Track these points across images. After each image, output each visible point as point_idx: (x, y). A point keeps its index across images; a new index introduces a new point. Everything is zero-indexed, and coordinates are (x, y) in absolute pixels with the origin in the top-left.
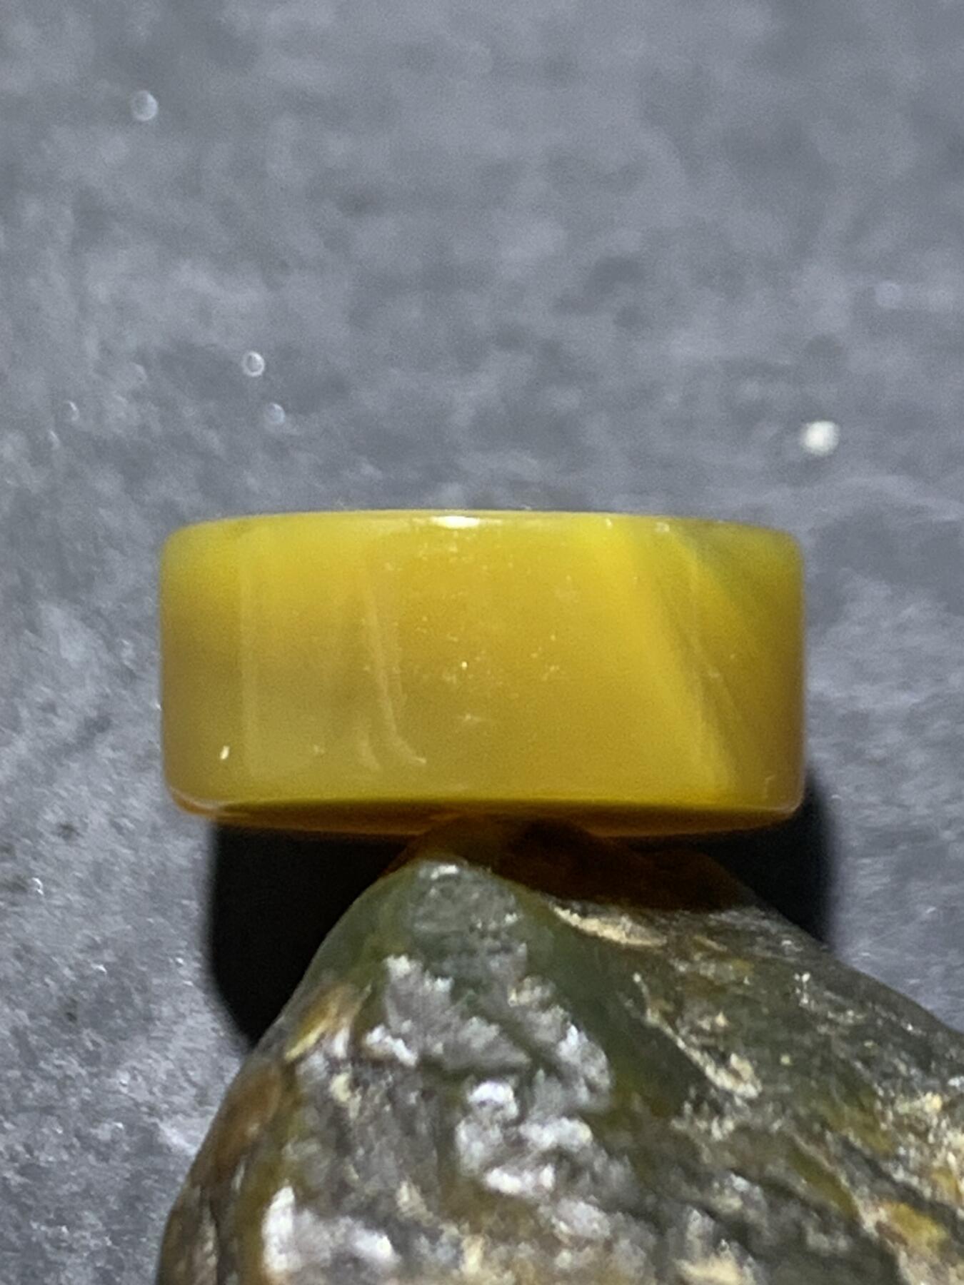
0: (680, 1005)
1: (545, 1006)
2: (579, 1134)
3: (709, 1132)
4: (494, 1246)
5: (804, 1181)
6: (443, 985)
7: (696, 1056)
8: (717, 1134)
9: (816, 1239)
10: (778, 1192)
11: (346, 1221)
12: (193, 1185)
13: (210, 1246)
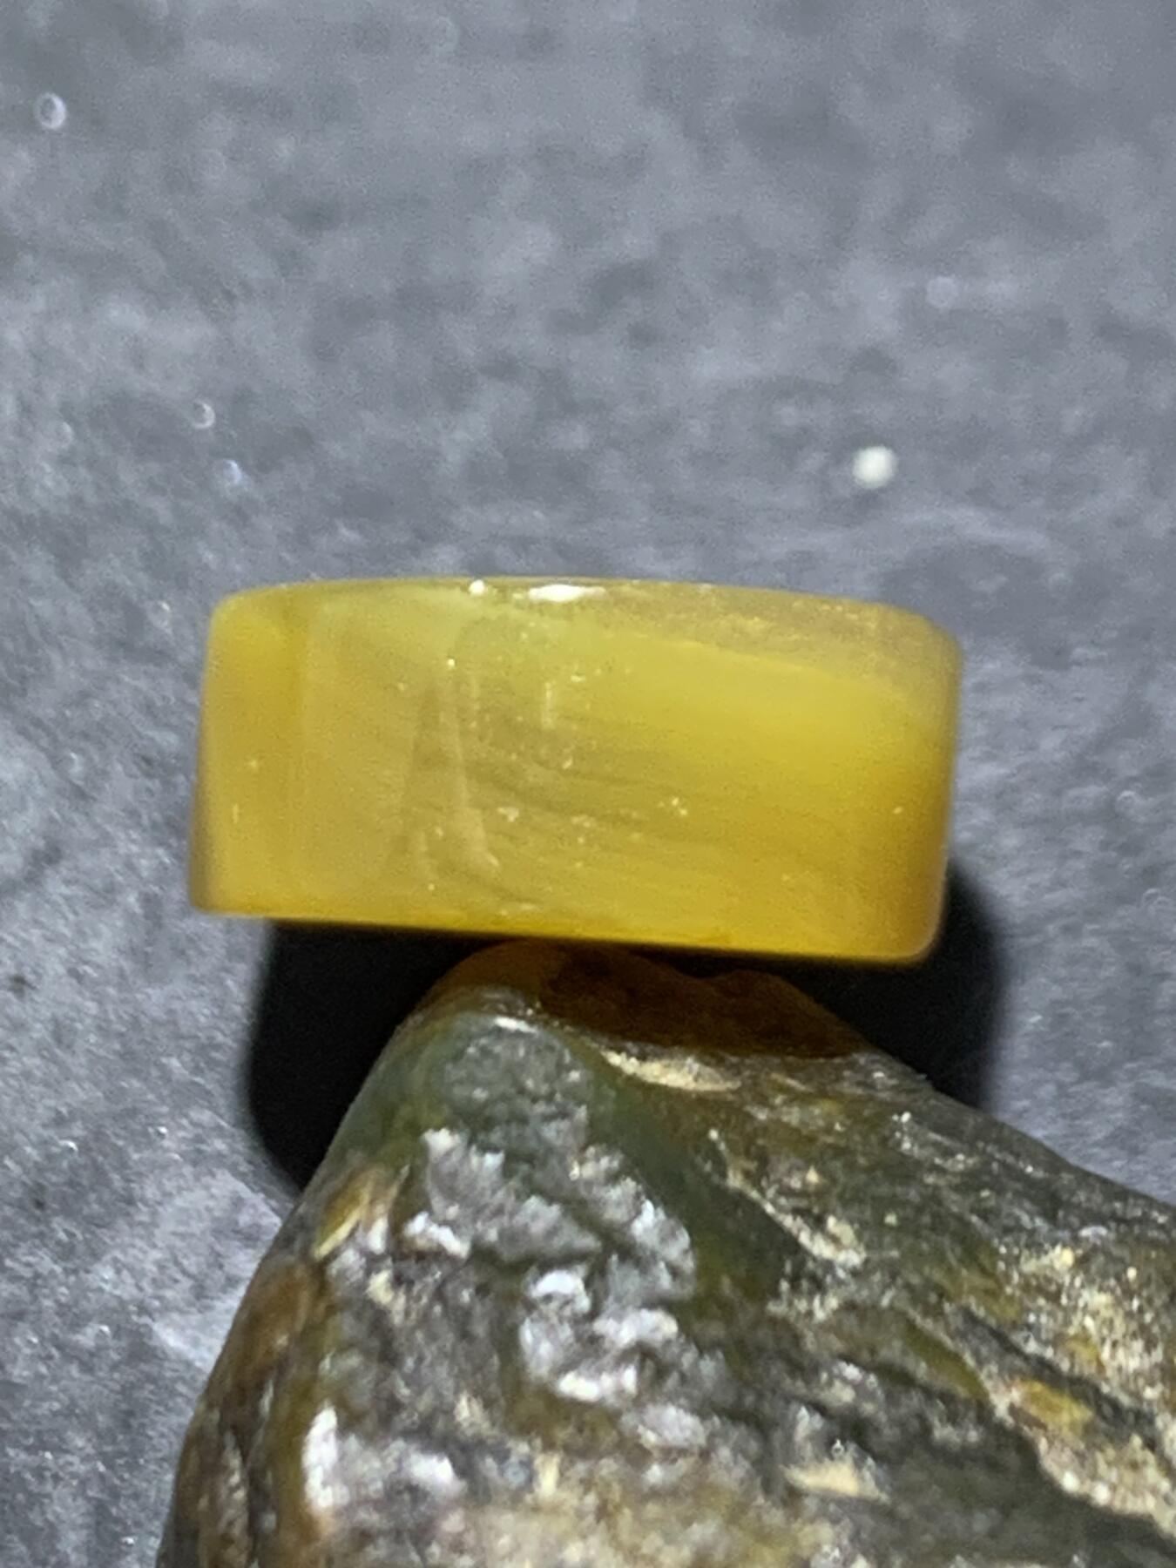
0: (763, 1160)
1: (613, 1178)
2: (663, 1326)
3: (810, 1314)
4: (572, 1463)
5: (923, 1365)
6: (493, 1161)
7: (788, 1222)
8: (820, 1315)
9: (942, 1432)
10: (896, 1378)
11: (398, 1445)
12: (210, 1407)
13: (235, 1479)
